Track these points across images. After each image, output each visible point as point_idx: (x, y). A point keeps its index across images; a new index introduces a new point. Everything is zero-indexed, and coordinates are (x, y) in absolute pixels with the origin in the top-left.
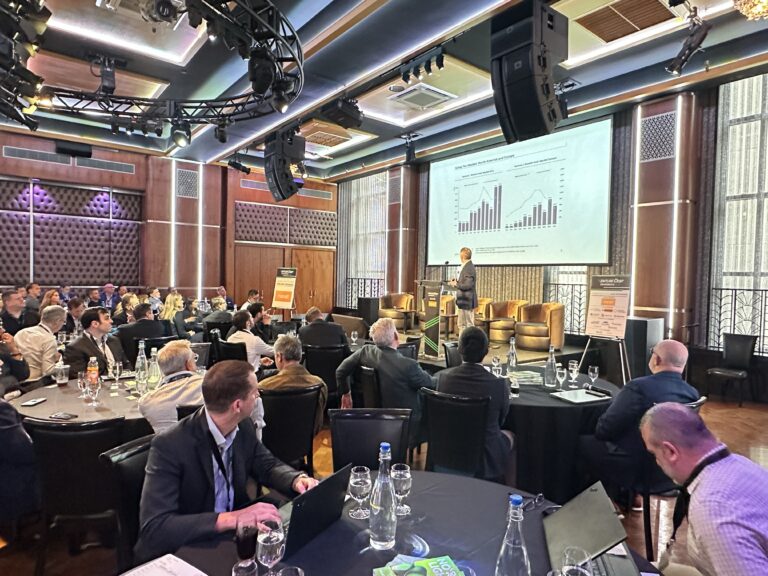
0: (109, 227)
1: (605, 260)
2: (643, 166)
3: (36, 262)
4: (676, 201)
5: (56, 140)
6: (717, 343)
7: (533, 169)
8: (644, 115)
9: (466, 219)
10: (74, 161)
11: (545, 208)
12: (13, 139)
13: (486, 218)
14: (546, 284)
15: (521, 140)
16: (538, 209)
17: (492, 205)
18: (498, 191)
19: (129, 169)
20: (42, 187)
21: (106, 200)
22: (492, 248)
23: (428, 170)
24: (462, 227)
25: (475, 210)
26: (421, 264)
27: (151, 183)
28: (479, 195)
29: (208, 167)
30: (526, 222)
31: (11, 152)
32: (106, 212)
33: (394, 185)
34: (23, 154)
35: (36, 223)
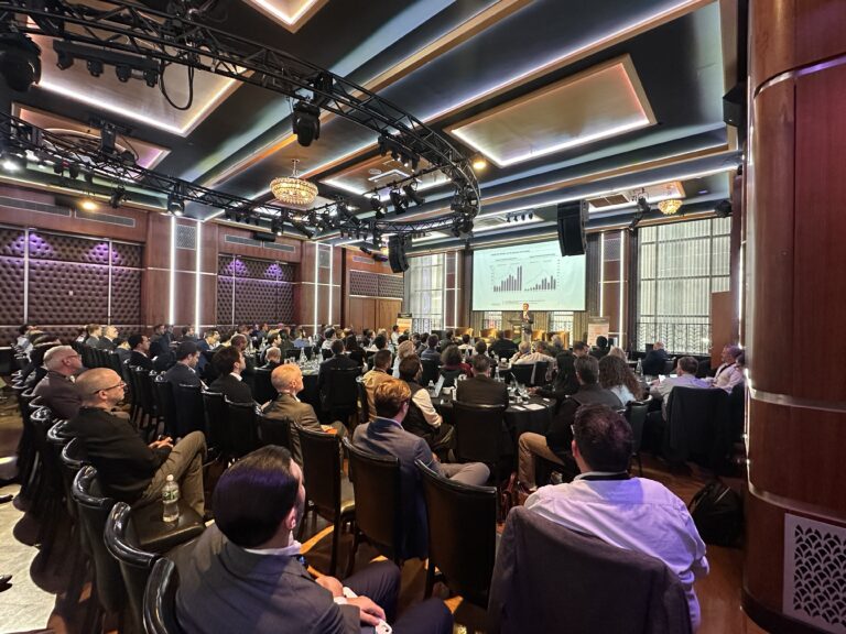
0: (276, 287)
1: (583, 309)
2: (605, 263)
3: (236, 309)
4: (622, 281)
5: (252, 231)
6: (642, 348)
7: (542, 259)
8: (605, 238)
9: (499, 285)
10: (262, 245)
11: (549, 281)
12: (231, 231)
13: (512, 284)
14: (550, 321)
15: (570, 255)
16: (544, 281)
17: (516, 277)
18: (520, 270)
19: (292, 249)
20: (241, 260)
21: (275, 269)
22: (515, 301)
23: (472, 254)
24: (496, 289)
25: (505, 279)
26: (467, 310)
27: (304, 259)
28: (506, 272)
29: (335, 248)
30: (537, 287)
31: (229, 239)
32: (275, 277)
33: (451, 263)
34: (235, 240)
35: (237, 283)
